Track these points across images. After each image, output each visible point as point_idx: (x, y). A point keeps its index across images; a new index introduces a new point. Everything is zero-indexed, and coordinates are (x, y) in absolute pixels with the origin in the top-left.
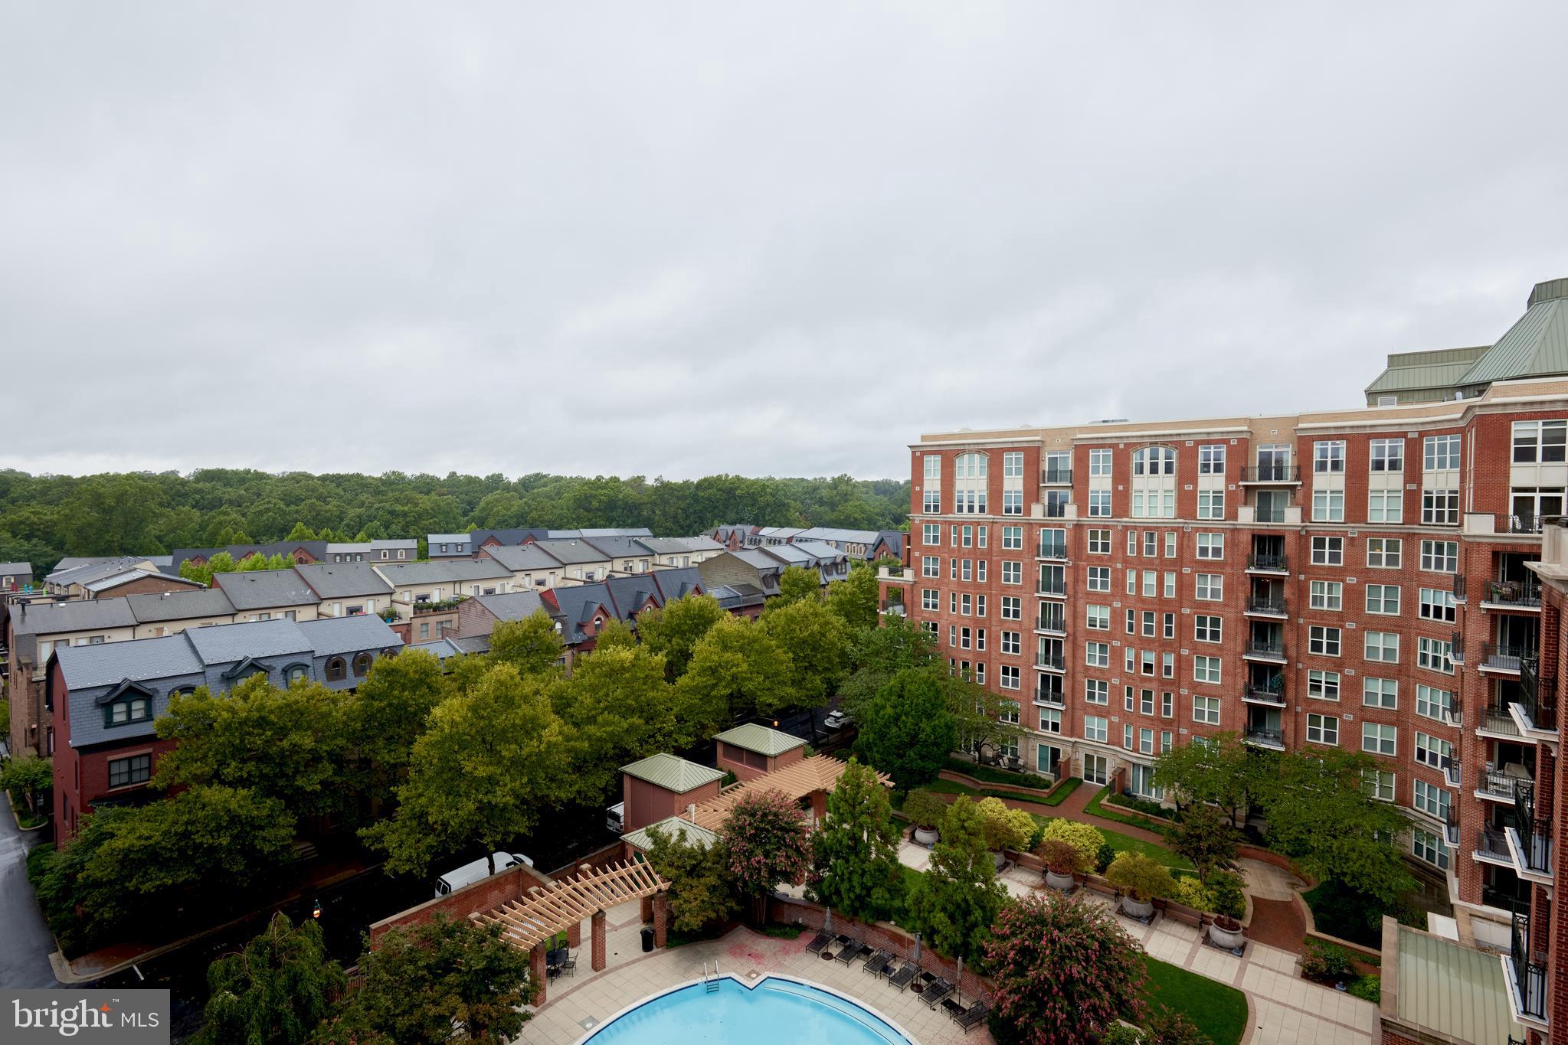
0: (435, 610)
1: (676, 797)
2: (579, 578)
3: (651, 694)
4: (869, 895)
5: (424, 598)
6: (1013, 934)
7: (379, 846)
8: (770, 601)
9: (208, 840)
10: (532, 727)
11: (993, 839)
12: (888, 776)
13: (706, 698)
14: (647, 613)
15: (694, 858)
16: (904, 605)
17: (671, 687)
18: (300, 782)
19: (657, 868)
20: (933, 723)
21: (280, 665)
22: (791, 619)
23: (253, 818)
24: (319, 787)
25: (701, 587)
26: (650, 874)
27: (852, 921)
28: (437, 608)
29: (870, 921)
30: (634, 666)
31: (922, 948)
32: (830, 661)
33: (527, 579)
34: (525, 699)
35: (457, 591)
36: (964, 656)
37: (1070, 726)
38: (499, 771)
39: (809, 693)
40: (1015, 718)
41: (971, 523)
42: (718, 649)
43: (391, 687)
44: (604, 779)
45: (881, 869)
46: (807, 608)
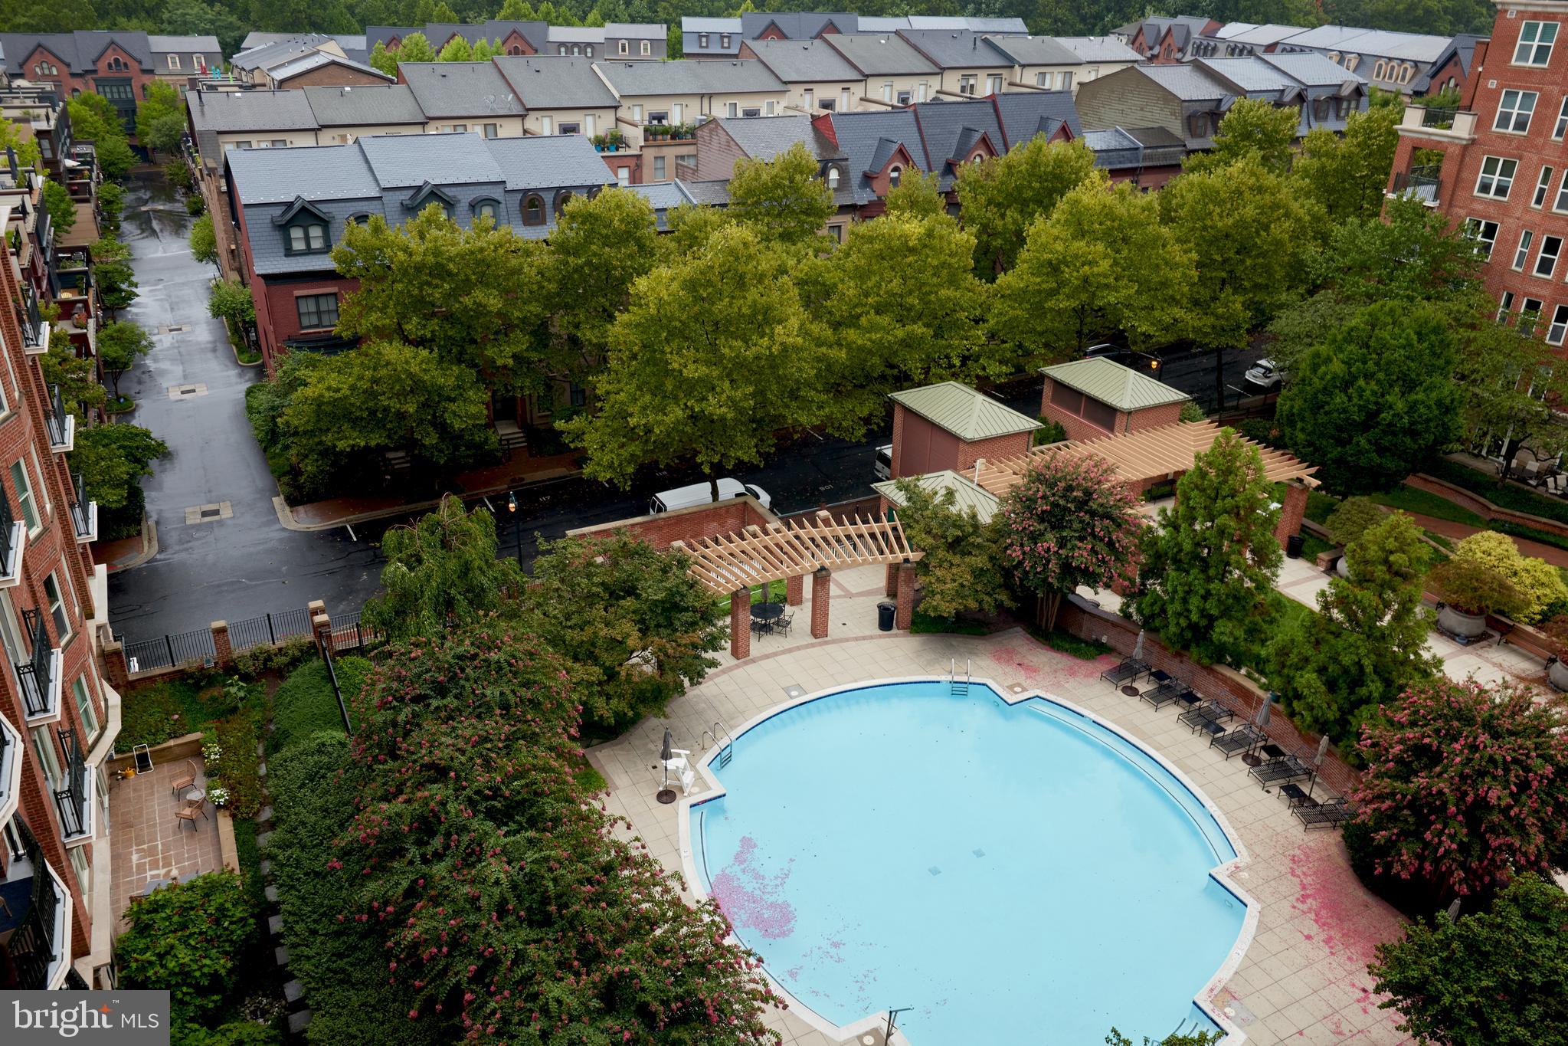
0: (673, 137)
1: (961, 445)
2: (886, 99)
4: (1210, 626)
5: (660, 117)
6: (1413, 724)
7: (580, 445)
8: (1193, 161)
9: (394, 404)
10: (763, 320)
11: (1470, 594)
12: (1313, 470)
13: (1038, 310)
14: (971, 168)
15: (959, 527)
16: (1440, 185)
17: (983, 287)
18: (489, 352)
19: (909, 531)
20: (1413, 397)
21: (466, 197)
22: (1209, 195)
23: (441, 388)
24: (511, 362)
25: (1072, 128)
26: (898, 539)
27: (1178, 655)
28: (676, 135)
29: (1206, 661)
31: (1274, 712)
32: (1268, 270)
33: (807, 96)
35: (706, 111)
36: (1535, 290)
45: (1239, 597)
46: (1244, 178)
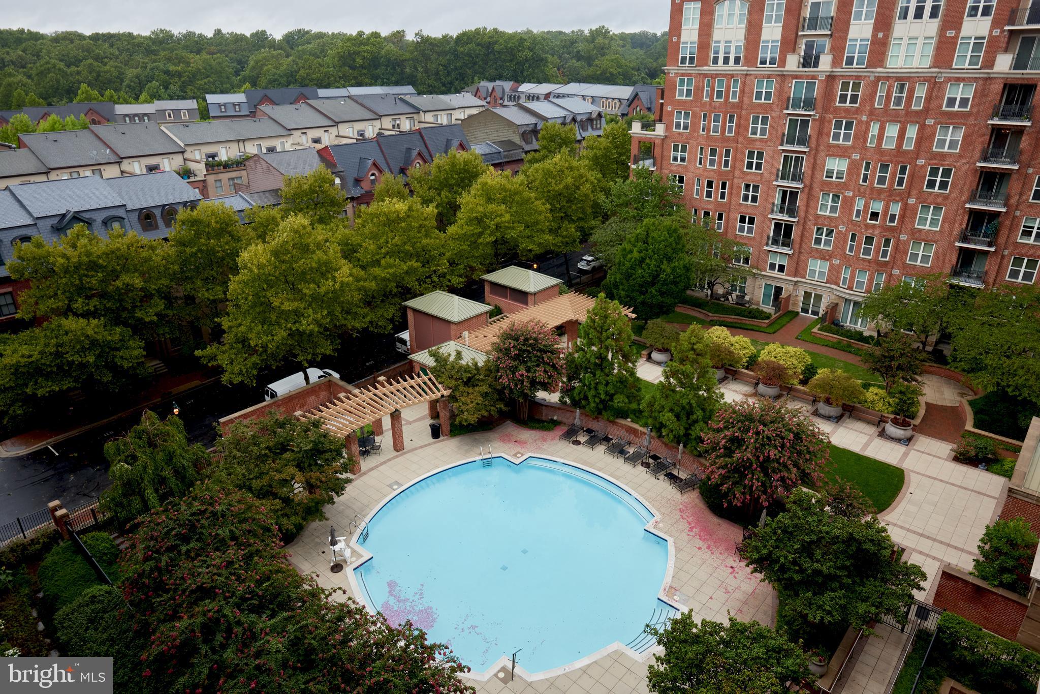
0: (225, 167)
1: (452, 326)
2: (351, 135)
3: (425, 241)
4: (611, 399)
5: (213, 156)
6: (726, 428)
7: (215, 363)
8: (529, 157)
9: (77, 359)
10: (325, 270)
11: (717, 359)
12: (631, 309)
13: (474, 245)
14: (417, 169)
15: (469, 372)
16: (654, 158)
17: (442, 235)
18: (139, 314)
19: (439, 379)
20: (673, 265)
21: (99, 217)
22: (548, 173)
23: (109, 342)
24: (155, 318)
25: (465, 142)
26: (434, 384)
27: (597, 418)
28: (226, 166)
29: (611, 418)
30: (408, 216)
31: (652, 438)
32: (584, 212)
33: (304, 137)
34: (319, 246)
35: (242, 149)
36: (706, 206)
37: (794, 267)
38: (302, 306)
39: (564, 240)
40: (746, 261)
41: (725, 76)
42: (483, 201)
43: (198, 235)
44: (391, 311)
45: (622, 381)
46: (562, 163)
